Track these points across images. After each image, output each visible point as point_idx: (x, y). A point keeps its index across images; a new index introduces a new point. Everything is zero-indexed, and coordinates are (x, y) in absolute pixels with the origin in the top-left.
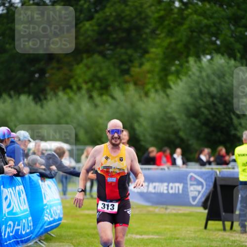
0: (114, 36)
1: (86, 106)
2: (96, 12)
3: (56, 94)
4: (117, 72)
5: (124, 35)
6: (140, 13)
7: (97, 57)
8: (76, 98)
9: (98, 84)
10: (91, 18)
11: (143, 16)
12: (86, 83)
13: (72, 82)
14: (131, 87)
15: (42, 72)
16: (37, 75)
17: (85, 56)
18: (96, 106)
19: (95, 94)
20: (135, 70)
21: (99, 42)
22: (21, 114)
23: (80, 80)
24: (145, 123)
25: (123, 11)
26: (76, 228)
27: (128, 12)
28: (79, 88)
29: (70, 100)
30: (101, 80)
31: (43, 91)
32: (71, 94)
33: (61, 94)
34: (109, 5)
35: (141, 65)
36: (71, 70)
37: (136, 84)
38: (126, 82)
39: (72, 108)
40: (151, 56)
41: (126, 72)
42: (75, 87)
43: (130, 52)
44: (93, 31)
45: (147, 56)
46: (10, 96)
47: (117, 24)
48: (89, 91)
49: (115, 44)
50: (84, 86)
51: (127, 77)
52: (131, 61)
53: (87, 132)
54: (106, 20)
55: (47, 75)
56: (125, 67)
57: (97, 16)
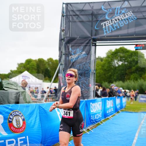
0: (139, 70)
1: (133, 83)
3: (127, 81)
7: (135, 74)
8: (131, 81)
10: (134, 66)
12: (133, 78)
13: (130, 78)
14: (142, 79)
15: (124, 77)
16: (123, 78)
17: (133, 74)
18: (135, 83)
19: (135, 81)
20: (143, 76)
21: (136, 71)
22: (120, 85)
23: (132, 78)
28: (132, 80)
29: (130, 82)
30: (136, 78)
31: (124, 80)
32: (130, 81)
33: (128, 81)
35: (144, 75)
36: (130, 76)
37: (143, 79)
38: (141, 78)
39: (130, 83)
43: (142, 72)
45: (145, 73)
46: (118, 81)
48: (134, 80)
49: (139, 71)
51: (141, 77)
52: (142, 74)
55: (125, 77)
56: (141, 75)
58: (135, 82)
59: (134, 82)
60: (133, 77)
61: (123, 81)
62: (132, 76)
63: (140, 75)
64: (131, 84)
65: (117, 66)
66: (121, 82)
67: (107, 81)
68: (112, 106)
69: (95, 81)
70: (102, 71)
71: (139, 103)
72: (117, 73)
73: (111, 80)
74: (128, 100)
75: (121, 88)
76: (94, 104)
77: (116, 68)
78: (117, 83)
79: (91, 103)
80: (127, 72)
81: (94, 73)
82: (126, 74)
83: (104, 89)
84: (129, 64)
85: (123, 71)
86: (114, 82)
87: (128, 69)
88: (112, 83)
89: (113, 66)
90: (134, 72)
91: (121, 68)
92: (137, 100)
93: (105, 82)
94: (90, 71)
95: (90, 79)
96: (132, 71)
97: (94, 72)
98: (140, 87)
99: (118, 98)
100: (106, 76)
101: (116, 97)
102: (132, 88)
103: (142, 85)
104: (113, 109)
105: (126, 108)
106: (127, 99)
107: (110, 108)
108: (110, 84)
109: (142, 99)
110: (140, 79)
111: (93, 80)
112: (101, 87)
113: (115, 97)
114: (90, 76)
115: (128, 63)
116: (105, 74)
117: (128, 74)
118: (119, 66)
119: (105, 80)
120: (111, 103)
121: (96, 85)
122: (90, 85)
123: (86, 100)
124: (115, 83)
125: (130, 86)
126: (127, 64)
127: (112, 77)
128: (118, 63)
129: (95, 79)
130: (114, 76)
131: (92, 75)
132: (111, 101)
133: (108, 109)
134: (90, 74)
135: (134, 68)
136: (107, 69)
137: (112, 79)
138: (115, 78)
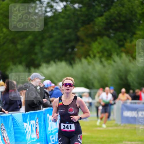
1: (98, 67)
2: (105, 11)
4: (117, 46)
5: (121, 24)
6: (132, 12)
7: (105, 38)
8: (93, 62)
9: (106, 54)
11: (133, 13)
12: (98, 53)
13: (91, 53)
17: (98, 38)
18: (104, 66)
19: (103, 59)
20: (128, 45)
21: (106, 29)
23: (95, 51)
24: (133, 76)
25: (121, 11)
26: (92, 138)
27: (124, 11)
30: (107, 51)
31: (73, 59)
34: (112, 8)
36: (90, 46)
38: (122, 52)
39: (90, 68)
40: (137, 36)
41: (122, 46)
42: (92, 56)
43: (125, 34)
44: (103, 22)
45: (135, 36)
46: (55, 62)
47: (118, 18)
48: (100, 58)
49: (116, 30)
50: (98, 55)
52: (125, 39)
53: (99, 82)
54: (111, 16)
56: (121, 43)
57: (106, 14)
58: (106, 63)
59: (101, 62)
60: (100, 48)
61: (71, 62)
62: (96, 47)
63: (120, 40)
64: (94, 69)
65: (49, 14)
67: (20, 63)
71: (116, 126)
72: (51, 37)
73: (33, 56)
80: (81, 33)
82: (78, 39)
84: (84, 9)
85: (66, 32)
86: (44, 65)
87: (84, 23)
90: (101, 34)
93: (15, 64)
96: (96, 29)
98: (121, 78)
100: (19, 47)
103: (127, 72)
108: (32, 69)
115: (81, 6)
116: (13, 42)
117: (83, 41)
119: (16, 60)
120: (34, 129)
124: (47, 68)
125: (91, 77)
127: (37, 49)
130: (42, 46)
132: (33, 122)
135: (100, 20)
137: (36, 54)
138: (46, 51)
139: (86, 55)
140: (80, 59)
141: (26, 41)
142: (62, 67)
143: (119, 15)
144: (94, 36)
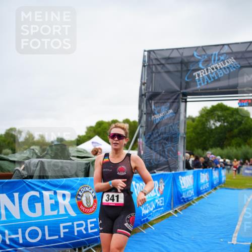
0: (243, 133)
1: (235, 150)
5: (246, 132)
7: (238, 138)
9: (238, 145)
10: (236, 128)
12: (235, 144)
13: (231, 144)
14: (247, 145)
15: (223, 142)
16: (222, 143)
17: (235, 138)
18: (237, 150)
19: (237, 147)
20: (248, 141)
21: (239, 134)
22: (218, 152)
23: (233, 143)
27: (247, 127)
28: (233, 146)
29: (231, 149)
30: (239, 143)
32: (231, 147)
33: (228, 147)
34: (242, 125)
35: (250, 140)
36: (231, 141)
37: (249, 144)
39: (231, 151)
41: (246, 141)
43: (247, 136)
46: (215, 148)
47: (244, 130)
49: (243, 135)
51: (246, 143)
52: (247, 139)
54: (241, 129)
55: (225, 143)
57: (239, 128)
59: (236, 148)
60: (236, 142)
61: (222, 148)
62: (234, 141)
63: (245, 139)
64: (233, 151)
65: (213, 127)
66: (219, 149)
67: (200, 148)
68: (207, 180)
69: (185, 147)
70: (194, 134)
71: (243, 176)
72: (213, 137)
73: (205, 146)
74: (229, 172)
75: (219, 157)
76: (184, 177)
77: (212, 130)
78: (214, 150)
79: (180, 177)
80: (227, 135)
81: (184, 138)
82: (226, 138)
83: (197, 158)
84: (229, 126)
85: (221, 135)
86: (210, 149)
87: (229, 131)
88: (207, 150)
89: (208, 128)
90: (236, 136)
91: (219, 130)
92: (241, 172)
93: (197, 148)
94: (179, 135)
95: (179, 146)
96: (234, 134)
97: (185, 136)
99: (215, 170)
100: (199, 141)
101: (213, 168)
102: (233, 157)
103: (248, 153)
104: (209, 185)
105: (226, 183)
106: (227, 171)
107: (205, 183)
108: (205, 151)
109: (247, 171)
110: (245, 145)
111: (183, 147)
112: (192, 156)
113: (211, 168)
114: (178, 141)
116: (197, 139)
117: (228, 139)
118: (216, 128)
119: (198, 147)
121: (187, 153)
122: (179, 152)
123: (173, 172)
125: (231, 155)
126: (227, 125)
127: (207, 142)
128: (214, 124)
129: (185, 145)
130: (209, 141)
131: (181, 139)
132: (206, 174)
133: (202, 184)
134: (178, 139)
135: (236, 131)
136: (200, 132)
138: (211, 143)
139: (229, 145)
140: (227, 146)
141: (202, 139)
142: (219, 150)
143: (245, 128)
144: (233, 137)
